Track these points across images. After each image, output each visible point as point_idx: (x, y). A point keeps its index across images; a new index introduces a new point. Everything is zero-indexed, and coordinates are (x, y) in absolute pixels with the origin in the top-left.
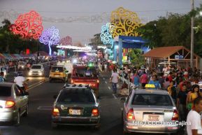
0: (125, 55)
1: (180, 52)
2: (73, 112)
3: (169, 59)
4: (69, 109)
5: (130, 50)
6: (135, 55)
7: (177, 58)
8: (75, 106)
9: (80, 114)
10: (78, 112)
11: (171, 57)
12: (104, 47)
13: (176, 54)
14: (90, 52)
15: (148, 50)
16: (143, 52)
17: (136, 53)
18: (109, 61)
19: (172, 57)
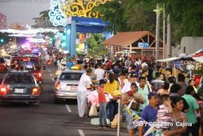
0: (81, 42)
1: (145, 39)
2: (17, 91)
3: (131, 48)
4: (14, 89)
5: (89, 36)
6: (95, 43)
7: (141, 46)
8: (19, 86)
9: (23, 92)
10: (21, 91)
11: (133, 45)
12: (55, 31)
13: (140, 41)
14: (35, 37)
15: (111, 36)
16: (105, 38)
17: (97, 39)
18: (60, 51)
19: (135, 44)
